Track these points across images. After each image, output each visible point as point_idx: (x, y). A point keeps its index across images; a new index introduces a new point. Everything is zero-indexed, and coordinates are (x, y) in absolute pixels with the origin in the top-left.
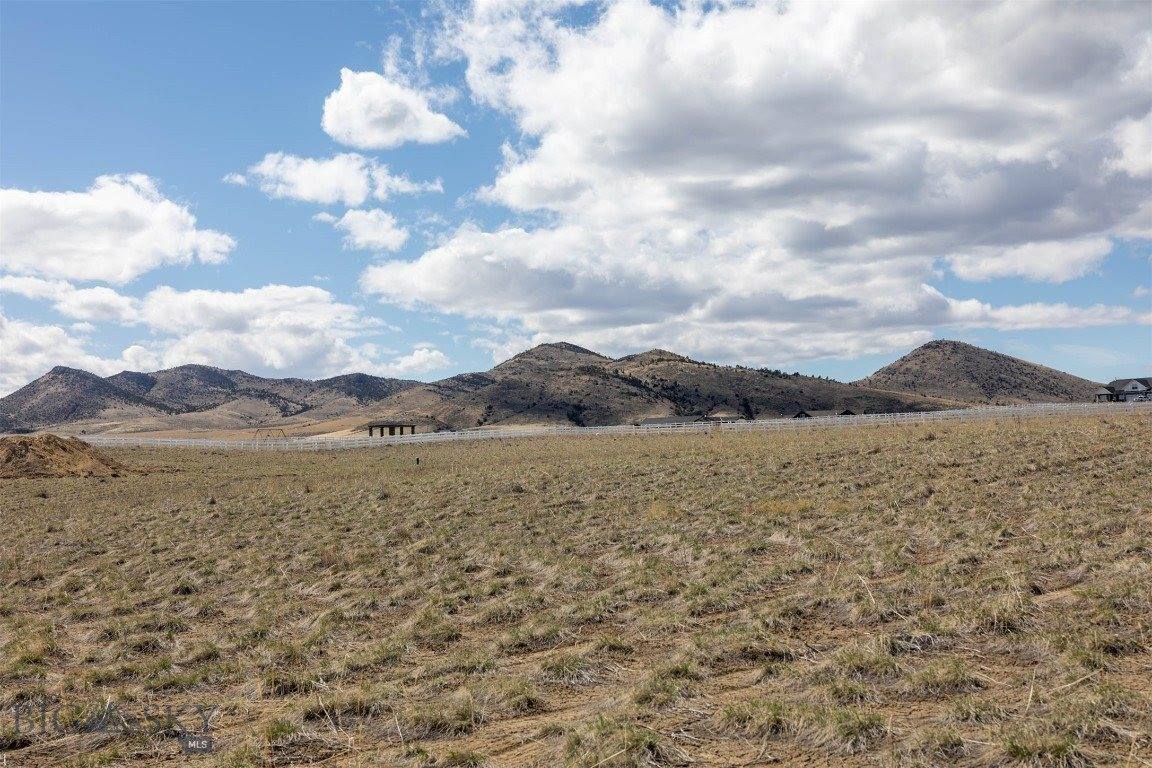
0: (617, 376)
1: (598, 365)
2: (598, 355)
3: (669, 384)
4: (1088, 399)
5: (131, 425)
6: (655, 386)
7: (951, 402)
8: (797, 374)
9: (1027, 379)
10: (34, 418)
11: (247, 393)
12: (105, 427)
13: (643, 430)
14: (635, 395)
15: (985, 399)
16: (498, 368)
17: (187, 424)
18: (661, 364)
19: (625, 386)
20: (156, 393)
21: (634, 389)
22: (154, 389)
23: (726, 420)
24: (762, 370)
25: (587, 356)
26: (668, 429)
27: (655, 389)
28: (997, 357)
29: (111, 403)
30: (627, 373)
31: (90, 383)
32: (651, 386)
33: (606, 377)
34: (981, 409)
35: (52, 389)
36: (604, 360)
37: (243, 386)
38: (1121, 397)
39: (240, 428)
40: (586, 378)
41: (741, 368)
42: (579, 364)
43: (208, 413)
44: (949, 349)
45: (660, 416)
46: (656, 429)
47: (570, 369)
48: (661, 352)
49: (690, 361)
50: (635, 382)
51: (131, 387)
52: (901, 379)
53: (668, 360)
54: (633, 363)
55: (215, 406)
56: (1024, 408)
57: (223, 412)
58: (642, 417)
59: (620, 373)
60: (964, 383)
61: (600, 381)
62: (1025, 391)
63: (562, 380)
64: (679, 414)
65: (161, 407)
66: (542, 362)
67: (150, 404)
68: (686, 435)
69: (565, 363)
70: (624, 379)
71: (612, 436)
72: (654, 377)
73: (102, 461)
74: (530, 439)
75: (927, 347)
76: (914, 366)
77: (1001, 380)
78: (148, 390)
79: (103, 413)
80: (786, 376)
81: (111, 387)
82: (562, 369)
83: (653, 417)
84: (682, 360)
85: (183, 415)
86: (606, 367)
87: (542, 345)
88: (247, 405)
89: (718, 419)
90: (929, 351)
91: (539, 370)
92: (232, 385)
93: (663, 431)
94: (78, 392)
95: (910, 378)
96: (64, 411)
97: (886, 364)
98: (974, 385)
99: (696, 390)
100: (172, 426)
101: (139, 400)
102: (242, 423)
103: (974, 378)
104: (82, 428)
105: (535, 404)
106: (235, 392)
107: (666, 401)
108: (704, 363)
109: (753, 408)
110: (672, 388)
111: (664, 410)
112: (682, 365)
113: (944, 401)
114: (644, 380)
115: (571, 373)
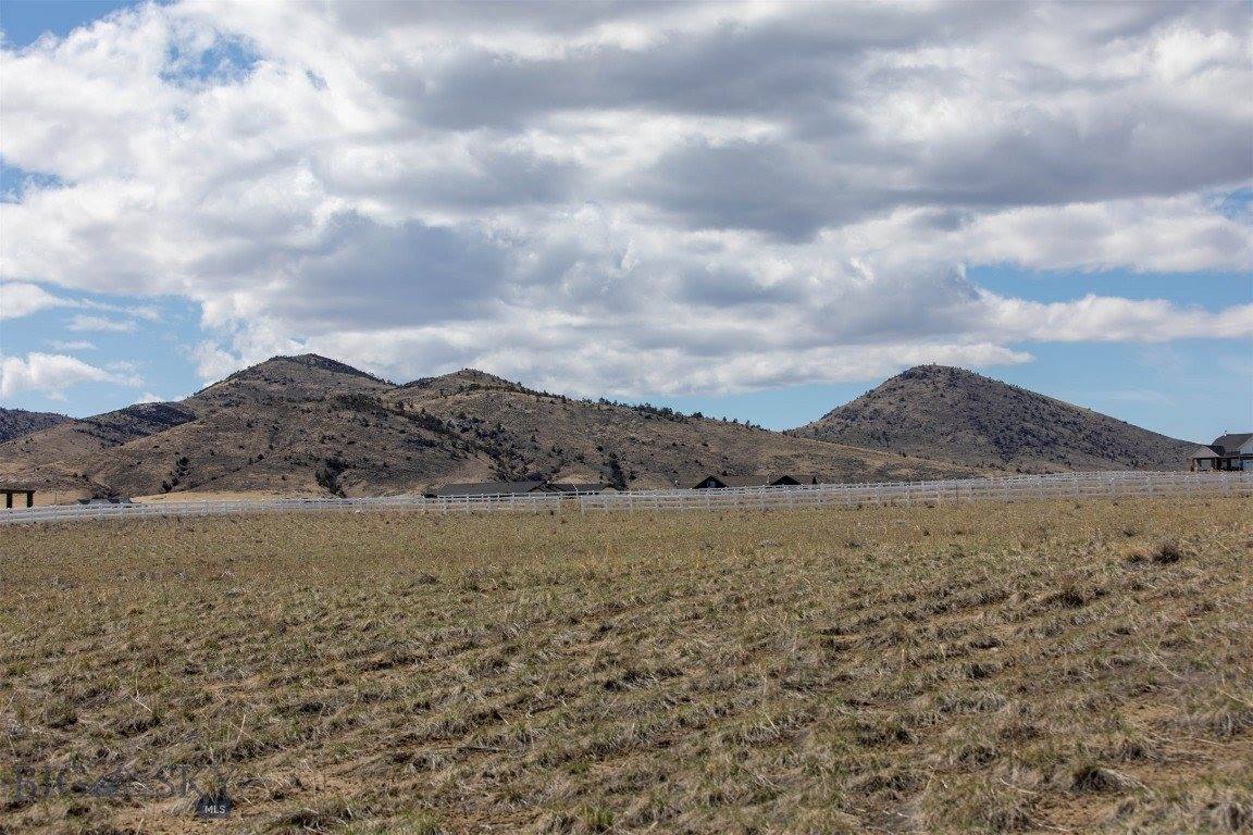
0: (402, 413)
1: (370, 394)
2: (371, 377)
3: (487, 427)
4: (1162, 465)
6: (465, 430)
7: (946, 465)
8: (698, 416)
9: (1067, 432)
13: (440, 505)
14: (431, 444)
15: (998, 462)
16: (202, 396)
18: (475, 395)
19: (414, 429)
21: (429, 435)
23: (584, 489)
24: (642, 408)
25: (353, 379)
26: (484, 503)
27: (464, 436)
28: (1019, 394)
30: (418, 407)
32: (457, 430)
33: (383, 413)
34: (991, 479)
36: (381, 385)
38: (1234, 463)
40: (349, 414)
41: (607, 403)
42: (337, 392)
44: (942, 379)
45: (471, 481)
46: (464, 503)
47: (322, 399)
48: (475, 374)
49: (523, 390)
50: (431, 423)
52: (866, 426)
53: (488, 388)
54: (429, 392)
56: (1072, 479)
58: (440, 482)
59: (407, 407)
60: (966, 436)
61: (372, 420)
62: (1061, 450)
63: (309, 418)
64: (502, 477)
66: (275, 387)
68: (516, 513)
69: (314, 388)
70: (414, 418)
72: (462, 416)
75: (908, 375)
76: (886, 406)
77: (1026, 432)
80: (680, 419)
82: (308, 400)
83: (460, 481)
84: (511, 388)
86: (383, 397)
87: (276, 358)
89: (569, 487)
90: (910, 383)
91: (271, 401)
95: (880, 426)
98: (981, 439)
99: (533, 439)
103: (982, 429)
105: (261, 457)
107: (482, 456)
108: (546, 395)
109: (625, 467)
110: (493, 435)
111: (478, 470)
112: (509, 397)
113: (934, 463)
114: (446, 419)
115: (325, 406)
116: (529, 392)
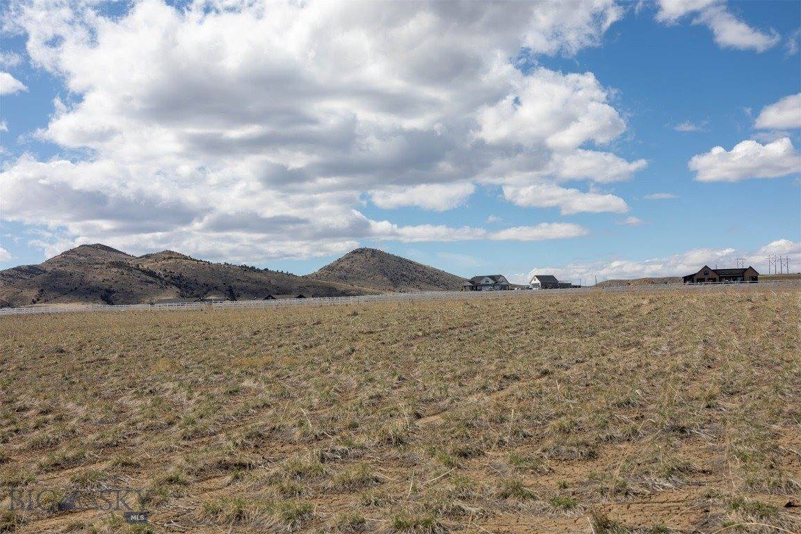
0: (139, 269)
1: (124, 261)
2: (125, 254)
3: (176, 275)
4: (457, 289)
6: (166, 276)
7: (370, 290)
8: (266, 270)
9: (420, 275)
13: (157, 307)
14: (151, 282)
15: (392, 288)
16: (49, 262)
18: (170, 261)
19: (143, 276)
21: (150, 279)
23: (216, 301)
24: (242, 266)
25: (114, 254)
26: (175, 307)
27: (166, 279)
28: (400, 260)
30: (145, 267)
32: (163, 276)
33: (130, 269)
34: (390, 295)
36: (129, 257)
38: (478, 288)
40: (115, 270)
41: (228, 264)
42: (110, 260)
44: (369, 254)
45: (169, 298)
46: (166, 307)
47: (103, 263)
48: (171, 252)
49: (191, 259)
50: (151, 274)
52: (337, 273)
53: (176, 258)
54: (150, 260)
56: (417, 294)
58: (156, 298)
59: (140, 267)
60: (379, 277)
61: (125, 272)
62: (418, 283)
63: (97, 271)
64: (183, 297)
66: (82, 258)
68: (188, 311)
69: (99, 259)
70: (144, 271)
71: (133, 312)
72: (165, 270)
74: (72, 313)
75: (355, 252)
76: (346, 265)
77: (402, 275)
80: (259, 271)
82: (97, 264)
83: (164, 298)
84: (186, 258)
86: (130, 262)
87: (83, 245)
89: (211, 300)
90: (355, 256)
91: (80, 264)
93: (171, 308)
95: (343, 273)
97: (327, 263)
98: (385, 279)
99: (196, 280)
103: (385, 274)
105: (76, 288)
107: (174, 287)
108: (201, 261)
109: (236, 292)
110: (178, 278)
111: (172, 293)
112: (185, 262)
113: (365, 289)
114: (158, 272)
115: (104, 266)
116: (194, 260)
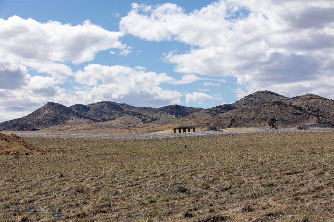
0: (291, 106)
1: (282, 101)
2: (283, 96)
3: (315, 109)
5: (79, 127)
6: (309, 110)
10: (39, 124)
11: (128, 113)
12: (68, 128)
13: (303, 131)
14: (300, 114)
16: (238, 102)
17: (102, 127)
18: (312, 100)
19: (295, 110)
20: (90, 113)
21: (299, 112)
22: (89, 112)
25: (277, 97)
26: (315, 130)
27: (309, 112)
29: (71, 118)
30: (296, 104)
31: (62, 109)
32: (307, 110)
33: (286, 106)
35: (47, 112)
36: (285, 98)
37: (126, 110)
39: (125, 129)
40: (277, 106)
42: (274, 100)
43: (112, 122)
45: (311, 124)
46: (309, 130)
47: (270, 102)
48: (311, 95)
49: (325, 99)
50: (300, 108)
51: (79, 111)
53: (315, 99)
54: (298, 100)
55: (114, 119)
57: (118, 121)
58: (302, 124)
59: (293, 104)
61: (283, 108)
63: (266, 108)
64: (320, 123)
65: (92, 119)
66: (257, 100)
67: (87, 118)
68: (324, 133)
69: (267, 100)
70: (295, 107)
71: (287, 134)
72: (308, 106)
73: (25, 146)
74: (247, 134)
78: (87, 112)
79: (67, 122)
81: (71, 111)
82: (266, 103)
83: (308, 124)
84: (322, 98)
85: (101, 123)
86: (286, 102)
87: (257, 92)
88: (128, 118)
91: (256, 103)
92: (122, 110)
93: (313, 131)
94: (57, 112)
96: (52, 121)
99: (328, 112)
100: (97, 127)
101: (83, 116)
102: (126, 126)
104: (58, 128)
105: (253, 118)
106: (123, 113)
107: (314, 117)
108: (331, 100)
110: (317, 111)
111: (313, 120)
112: (321, 101)
114: (303, 107)
115: (270, 104)
116: (327, 99)
